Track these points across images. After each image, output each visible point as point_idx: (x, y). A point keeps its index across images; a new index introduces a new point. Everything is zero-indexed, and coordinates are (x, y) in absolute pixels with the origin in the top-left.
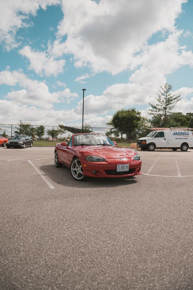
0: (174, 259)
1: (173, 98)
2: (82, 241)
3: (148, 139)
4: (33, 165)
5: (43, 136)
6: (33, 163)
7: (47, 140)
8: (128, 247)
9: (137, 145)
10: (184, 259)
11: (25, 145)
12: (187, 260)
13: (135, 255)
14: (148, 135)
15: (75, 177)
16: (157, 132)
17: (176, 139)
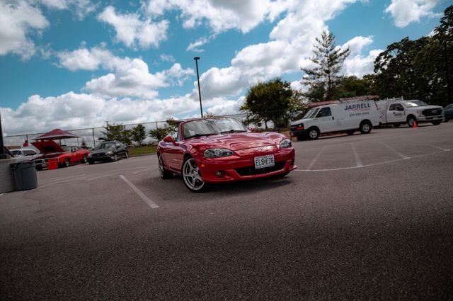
0: (355, 284)
1: (338, 53)
2: (199, 277)
3: (307, 122)
4: (126, 180)
5: (144, 140)
6: (127, 178)
7: (151, 145)
8: (277, 276)
9: (290, 133)
10: (373, 282)
11: (116, 156)
12: (377, 284)
13: (288, 287)
14: (306, 116)
15: (191, 188)
16: (318, 109)
17: (351, 115)
